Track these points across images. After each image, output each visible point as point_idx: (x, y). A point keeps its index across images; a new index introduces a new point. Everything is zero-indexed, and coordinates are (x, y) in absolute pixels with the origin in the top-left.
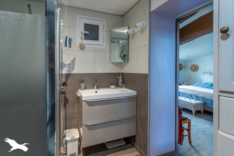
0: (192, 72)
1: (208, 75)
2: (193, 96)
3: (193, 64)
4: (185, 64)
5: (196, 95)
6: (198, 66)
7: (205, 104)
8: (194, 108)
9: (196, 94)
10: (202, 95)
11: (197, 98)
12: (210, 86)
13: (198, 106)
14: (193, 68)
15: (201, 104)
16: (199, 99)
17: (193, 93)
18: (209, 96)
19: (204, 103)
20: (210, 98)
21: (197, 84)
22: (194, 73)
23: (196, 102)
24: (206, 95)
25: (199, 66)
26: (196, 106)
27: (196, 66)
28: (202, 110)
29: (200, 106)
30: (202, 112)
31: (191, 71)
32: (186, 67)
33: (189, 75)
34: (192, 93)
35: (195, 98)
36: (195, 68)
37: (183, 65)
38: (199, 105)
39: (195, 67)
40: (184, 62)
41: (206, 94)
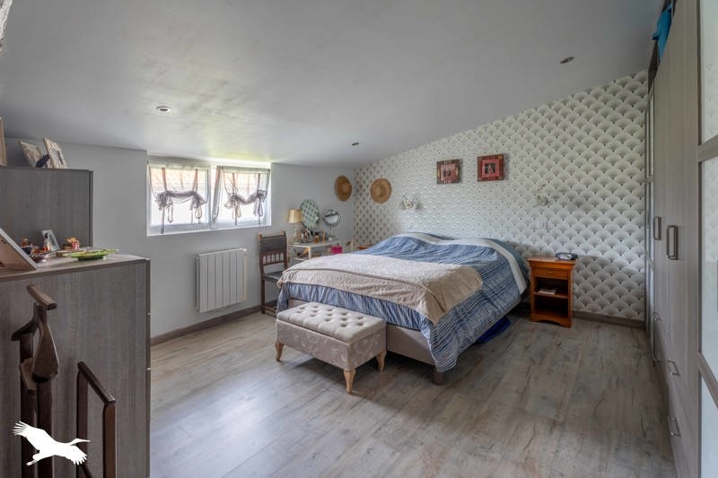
0: (377, 204)
1: (412, 210)
2: (354, 298)
3: (378, 177)
4: (358, 179)
5: (364, 293)
6: (389, 184)
7: (389, 329)
8: (349, 361)
9: (363, 288)
10: (380, 292)
11: (368, 304)
12: (414, 247)
13: (365, 342)
14: (378, 191)
15: (378, 332)
16: (374, 308)
17: (356, 286)
18: (403, 293)
19: (388, 323)
20: (405, 300)
21: (383, 243)
22: (381, 206)
23: (361, 328)
24: (392, 291)
25: (392, 184)
26: (356, 346)
27: (384, 183)
28: (379, 355)
29: (372, 340)
30: (382, 361)
31: (371, 202)
32: (361, 187)
33: (367, 216)
34: (352, 286)
35: (360, 306)
36: (382, 191)
37: (352, 183)
38: (371, 336)
39: (382, 187)
40: (355, 170)
41: (395, 283)
